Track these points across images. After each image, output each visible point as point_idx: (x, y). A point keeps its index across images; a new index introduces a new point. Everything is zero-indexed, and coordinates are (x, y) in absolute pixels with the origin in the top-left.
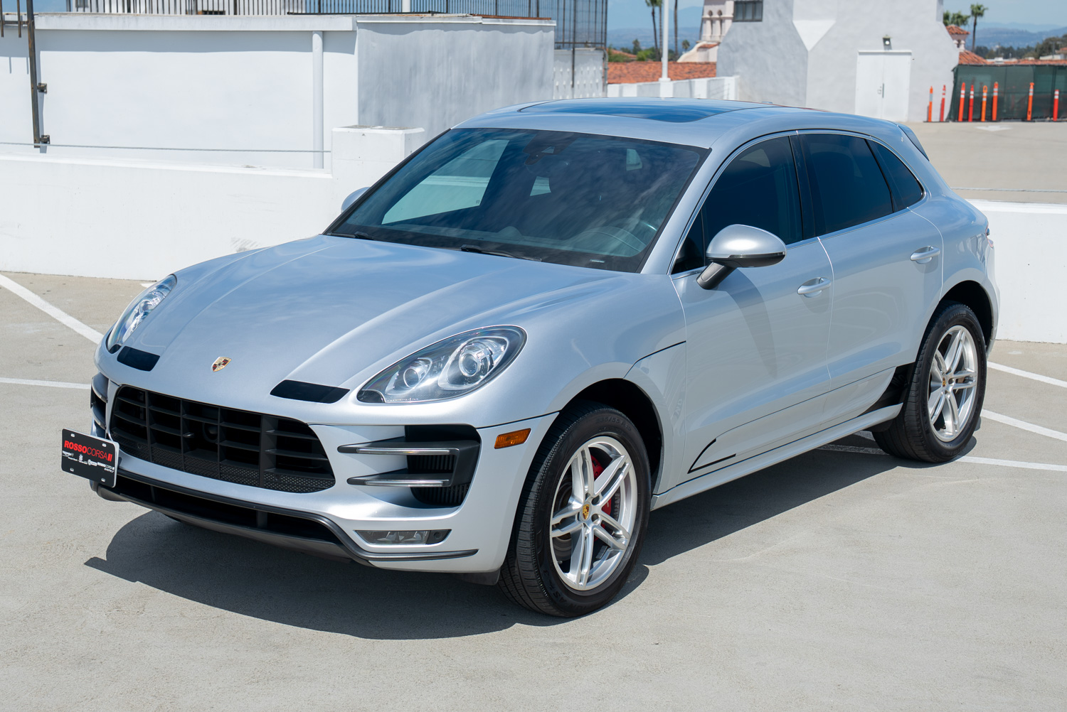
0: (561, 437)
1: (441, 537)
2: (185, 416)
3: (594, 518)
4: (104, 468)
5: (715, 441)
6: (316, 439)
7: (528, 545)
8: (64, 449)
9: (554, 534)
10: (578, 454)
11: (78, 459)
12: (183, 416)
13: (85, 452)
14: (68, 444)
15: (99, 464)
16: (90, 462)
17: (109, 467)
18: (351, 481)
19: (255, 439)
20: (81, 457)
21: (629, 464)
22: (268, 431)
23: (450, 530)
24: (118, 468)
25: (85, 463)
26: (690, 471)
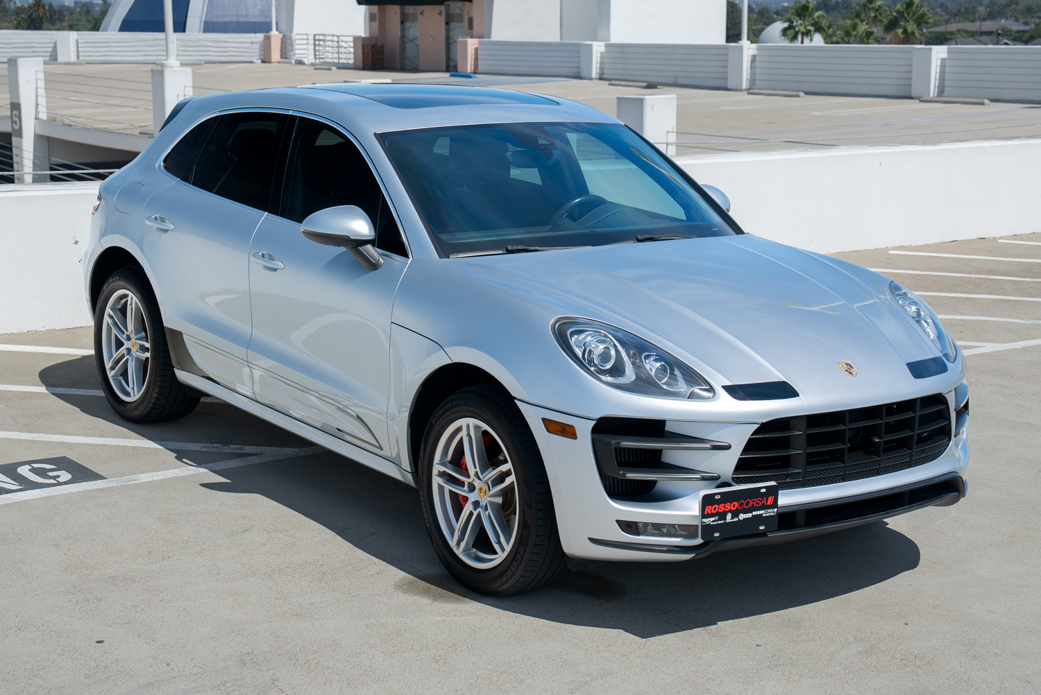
4: (762, 514)
11: (725, 520)
13: (734, 509)
15: (754, 513)
16: (742, 516)
17: (769, 510)
20: (729, 516)
25: (736, 519)
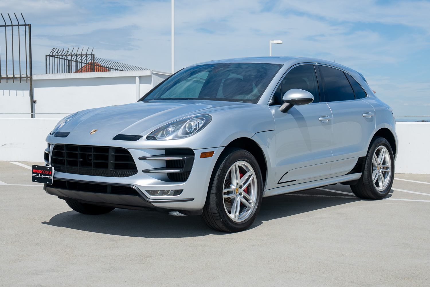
0: (226, 158)
1: (179, 193)
2: (80, 152)
3: (241, 194)
4: (48, 177)
5: (288, 172)
6: (130, 155)
7: (214, 199)
8: (33, 173)
9: (225, 196)
10: (233, 166)
11: (38, 176)
12: (79, 152)
13: (41, 173)
14: (34, 171)
15: (46, 176)
16: (43, 176)
17: (50, 177)
18: (144, 171)
19: (106, 158)
21: (254, 174)
22: (111, 153)
23: (183, 190)
24: (54, 177)
25: (41, 177)
26: (278, 183)
